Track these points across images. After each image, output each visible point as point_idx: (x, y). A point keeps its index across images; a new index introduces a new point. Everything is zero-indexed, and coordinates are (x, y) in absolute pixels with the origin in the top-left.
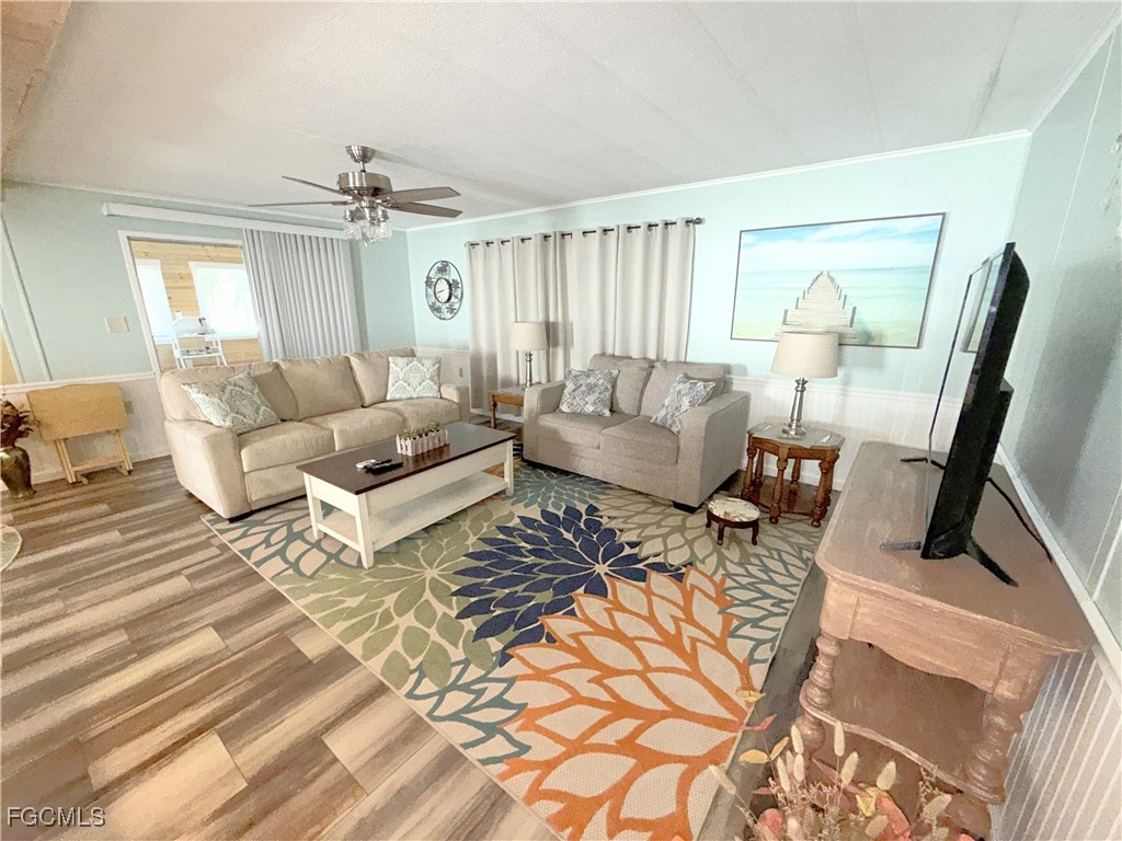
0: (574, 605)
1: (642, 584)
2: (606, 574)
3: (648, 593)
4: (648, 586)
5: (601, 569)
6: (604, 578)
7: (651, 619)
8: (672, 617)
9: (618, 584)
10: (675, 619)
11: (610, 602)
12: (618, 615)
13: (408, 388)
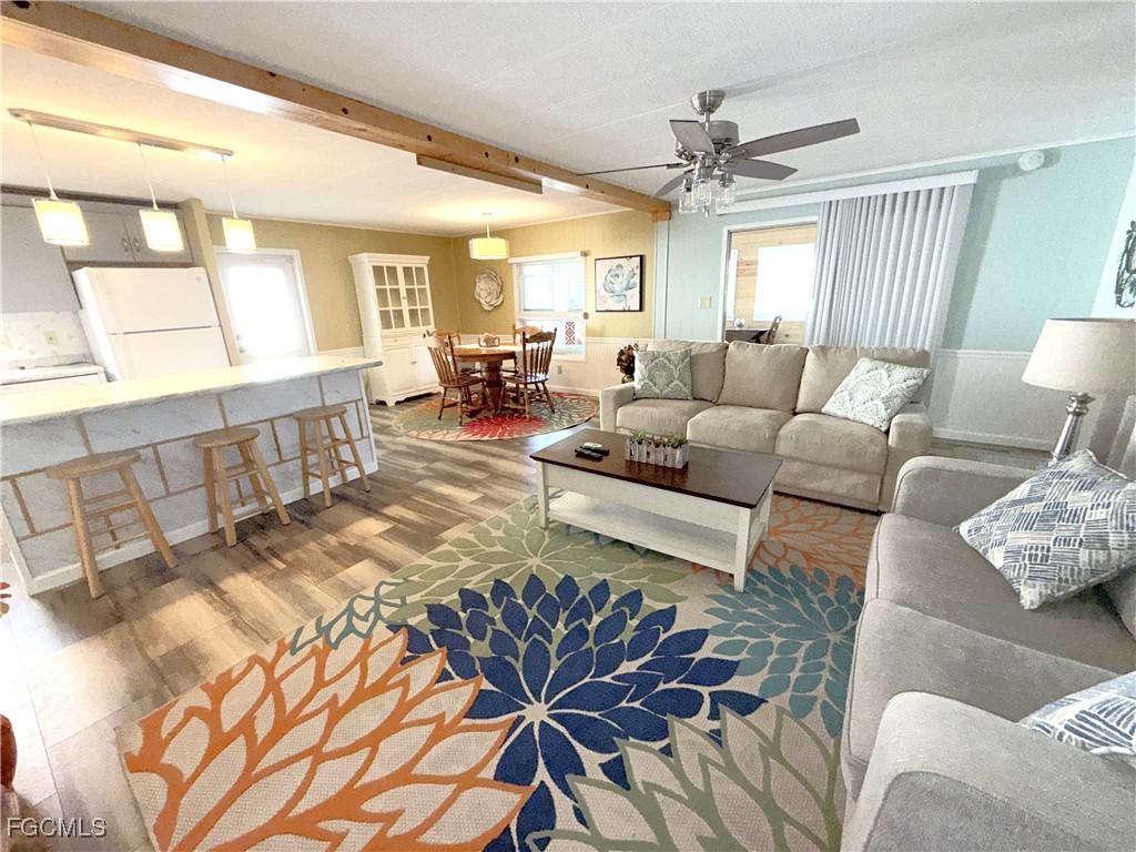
0: (458, 679)
1: (489, 772)
2: (522, 718)
3: (468, 780)
4: (483, 783)
5: (536, 713)
6: (514, 715)
7: (404, 776)
8: (399, 813)
9: (496, 735)
10: (391, 818)
11: (457, 720)
12: (427, 730)
13: (847, 403)
